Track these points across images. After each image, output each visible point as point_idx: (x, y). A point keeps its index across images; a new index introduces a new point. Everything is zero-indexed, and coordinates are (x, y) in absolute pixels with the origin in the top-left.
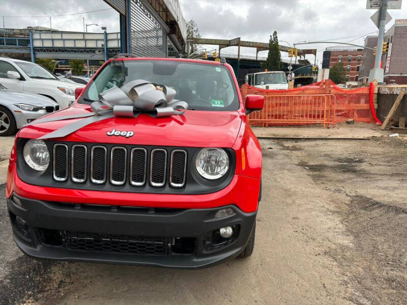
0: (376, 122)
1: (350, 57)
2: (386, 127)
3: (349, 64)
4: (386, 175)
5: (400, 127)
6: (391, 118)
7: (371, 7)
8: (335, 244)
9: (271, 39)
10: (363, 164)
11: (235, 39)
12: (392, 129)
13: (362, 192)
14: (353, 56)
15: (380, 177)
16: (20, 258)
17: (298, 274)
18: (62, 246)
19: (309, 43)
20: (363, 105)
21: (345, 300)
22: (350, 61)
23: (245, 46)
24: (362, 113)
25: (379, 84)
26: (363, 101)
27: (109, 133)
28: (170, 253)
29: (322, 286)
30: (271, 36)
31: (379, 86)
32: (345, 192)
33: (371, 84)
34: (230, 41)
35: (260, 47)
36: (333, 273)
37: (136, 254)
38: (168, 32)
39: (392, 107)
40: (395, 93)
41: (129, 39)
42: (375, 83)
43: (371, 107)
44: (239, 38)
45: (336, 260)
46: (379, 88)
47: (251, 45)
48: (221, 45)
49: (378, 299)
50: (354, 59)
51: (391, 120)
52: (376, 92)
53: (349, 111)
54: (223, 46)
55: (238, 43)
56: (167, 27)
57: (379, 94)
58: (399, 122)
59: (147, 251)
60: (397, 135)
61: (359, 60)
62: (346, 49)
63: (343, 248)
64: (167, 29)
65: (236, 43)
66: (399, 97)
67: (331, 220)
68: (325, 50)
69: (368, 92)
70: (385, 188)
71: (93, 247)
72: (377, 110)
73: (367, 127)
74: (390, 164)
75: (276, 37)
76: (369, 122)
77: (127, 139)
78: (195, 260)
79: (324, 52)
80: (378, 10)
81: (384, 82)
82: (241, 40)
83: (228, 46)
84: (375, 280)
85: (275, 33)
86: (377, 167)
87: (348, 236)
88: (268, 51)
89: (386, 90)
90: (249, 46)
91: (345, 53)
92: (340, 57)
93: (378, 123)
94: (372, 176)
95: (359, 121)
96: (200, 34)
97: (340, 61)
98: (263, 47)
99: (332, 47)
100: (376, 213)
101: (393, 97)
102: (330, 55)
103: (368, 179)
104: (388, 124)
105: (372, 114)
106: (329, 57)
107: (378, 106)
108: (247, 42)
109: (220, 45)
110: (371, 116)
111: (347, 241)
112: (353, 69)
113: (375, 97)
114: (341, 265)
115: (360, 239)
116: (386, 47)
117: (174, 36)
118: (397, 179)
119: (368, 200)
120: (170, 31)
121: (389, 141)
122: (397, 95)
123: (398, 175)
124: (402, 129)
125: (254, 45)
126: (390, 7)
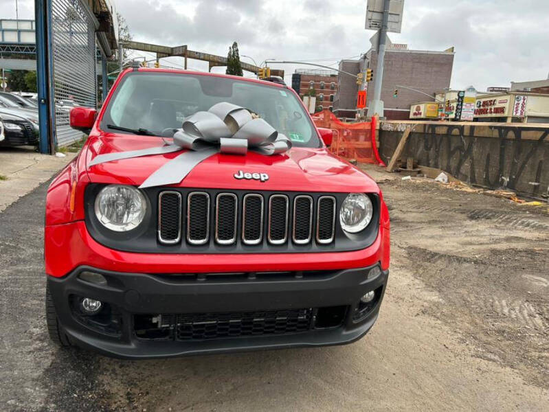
0: (379, 163)
1: (323, 83)
2: (393, 169)
3: (322, 92)
4: (424, 222)
5: (408, 169)
6: (398, 158)
7: (370, 27)
8: (425, 301)
9: (230, 52)
10: (393, 211)
11: (179, 47)
12: (400, 171)
13: (412, 242)
14: (326, 82)
15: (419, 226)
16: (47, 370)
17: (414, 339)
18: (167, 338)
19: (284, 62)
20: (363, 143)
21: (474, 358)
22: (322, 88)
23: (194, 58)
24: (363, 153)
25: (380, 118)
26: (362, 138)
27: (236, 176)
28: (313, 329)
29: (444, 347)
30: (230, 48)
31: (380, 121)
32: (395, 244)
33: (373, 118)
34: (172, 49)
35: (214, 61)
36: (445, 332)
37: (273, 335)
38: (97, 28)
39: (397, 145)
40: (399, 130)
41: (51, 33)
42: (377, 117)
43: (373, 145)
44: (186, 47)
45: (438, 318)
46: (381, 123)
47: (202, 57)
48: (160, 53)
49: (502, 352)
50: (327, 87)
51: (398, 161)
52: (378, 128)
53: (348, 149)
54: (162, 55)
55: (184, 53)
56: (97, 19)
57: (380, 130)
58: (406, 163)
59: (288, 328)
60: (409, 177)
61: (333, 88)
62: (318, 73)
63: (437, 305)
64: (97, 23)
65: (181, 53)
66: (404, 134)
67: (404, 276)
68: (294, 73)
69: (370, 128)
70: (432, 237)
71: (215, 333)
72: (379, 149)
73: (371, 168)
74: (421, 210)
75: (237, 50)
76: (372, 163)
77: (262, 183)
78: (344, 333)
79: (294, 75)
80: (376, 31)
81: (385, 116)
82: (189, 49)
83: (169, 55)
84: (486, 333)
85: (235, 45)
86: (409, 214)
87: (432, 291)
88: (226, 68)
89: (389, 125)
90: (199, 59)
91: (317, 78)
92: (312, 82)
93: (381, 164)
94: (410, 224)
95: (361, 162)
96: (131, 35)
97: (311, 88)
98: (218, 62)
99: (303, 69)
100: (440, 264)
101: (397, 134)
102: (300, 79)
103: (409, 228)
104: (395, 166)
105: (374, 153)
106: (299, 82)
107: (381, 144)
108: (197, 53)
109: (157, 52)
110: (373, 155)
111: (434, 297)
112: (326, 99)
113: (377, 133)
114: (446, 323)
115: (446, 293)
116: (370, 74)
117: (103, 34)
118: (438, 226)
119: (424, 252)
120: (100, 28)
121: (405, 185)
122: (403, 132)
123: (435, 222)
124: (411, 171)
125: (206, 58)
126: (389, 29)
